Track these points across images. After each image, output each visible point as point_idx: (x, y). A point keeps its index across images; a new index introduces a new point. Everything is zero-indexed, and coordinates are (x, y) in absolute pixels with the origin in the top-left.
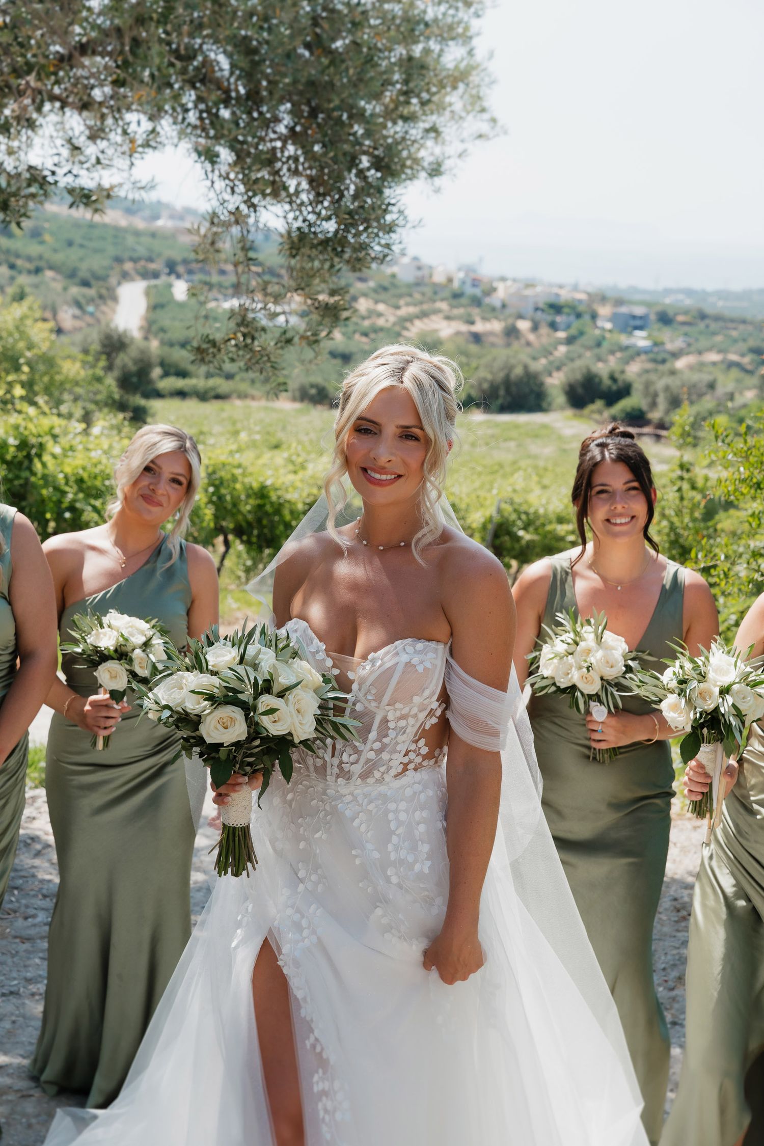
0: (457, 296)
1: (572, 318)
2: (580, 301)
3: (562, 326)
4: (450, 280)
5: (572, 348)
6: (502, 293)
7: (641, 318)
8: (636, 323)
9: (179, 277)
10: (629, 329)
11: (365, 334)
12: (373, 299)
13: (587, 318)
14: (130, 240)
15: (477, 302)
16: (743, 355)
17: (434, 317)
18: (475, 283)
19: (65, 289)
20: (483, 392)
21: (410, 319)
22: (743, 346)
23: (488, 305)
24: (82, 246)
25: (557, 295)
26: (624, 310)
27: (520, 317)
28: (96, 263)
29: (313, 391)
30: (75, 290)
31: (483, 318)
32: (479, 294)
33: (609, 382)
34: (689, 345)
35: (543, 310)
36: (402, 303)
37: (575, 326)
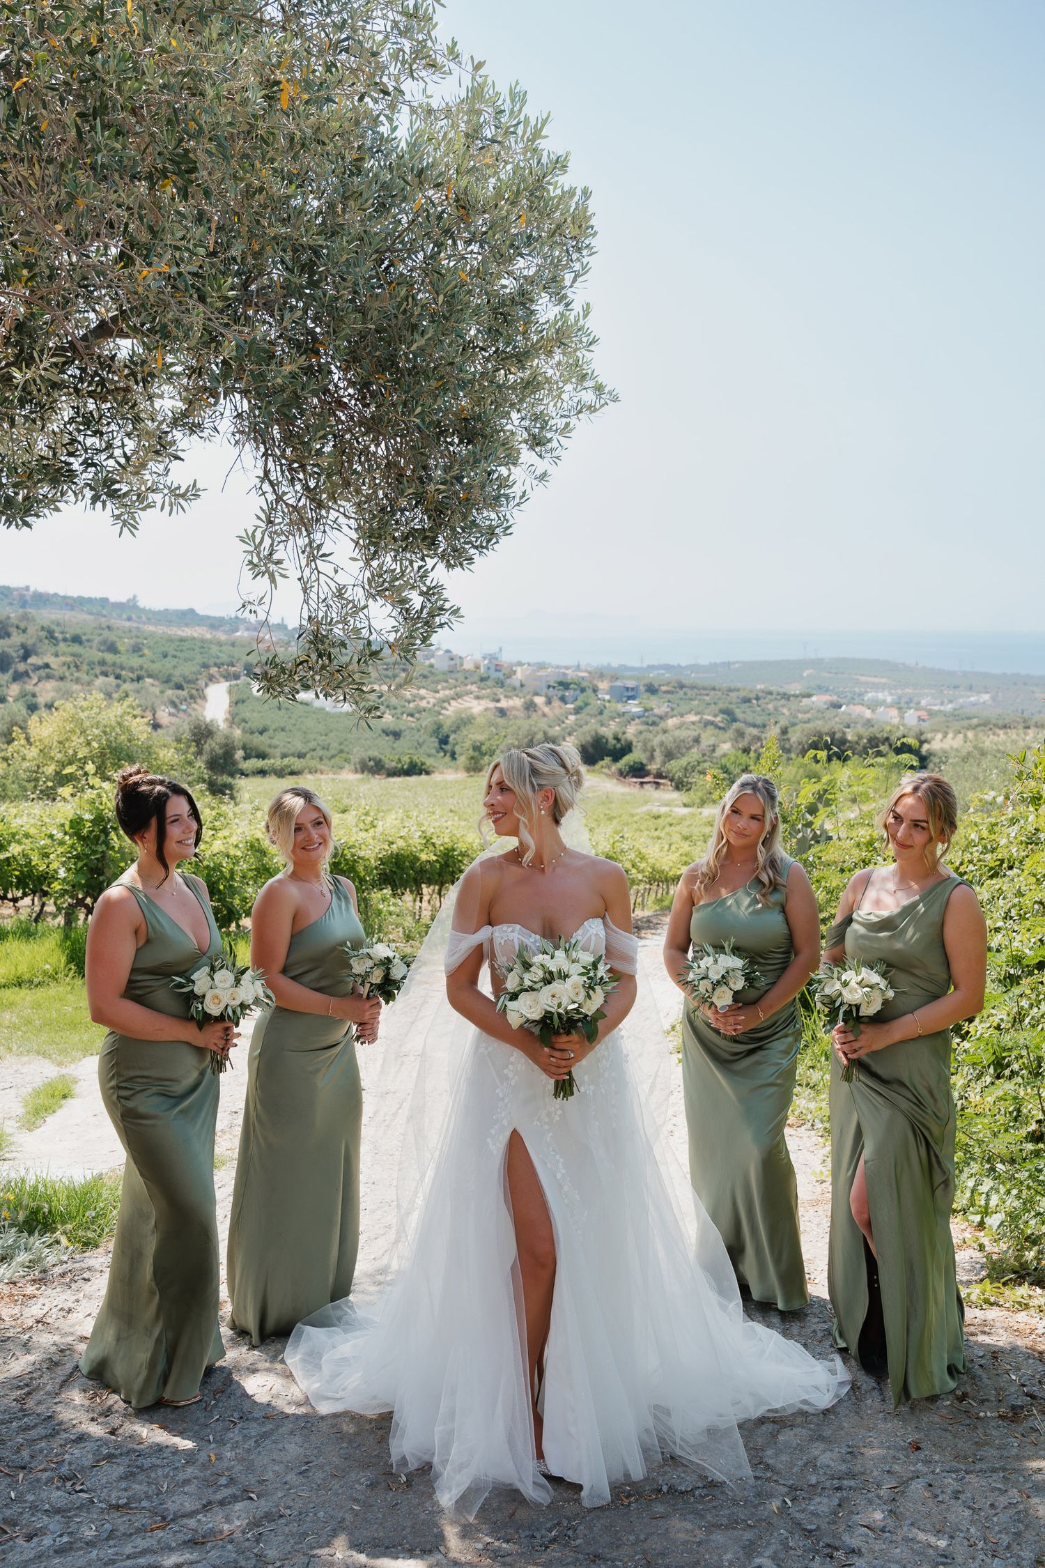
0: (483, 680)
1: (578, 692)
2: (583, 678)
3: (571, 699)
4: (478, 667)
5: (579, 716)
6: (520, 674)
7: (633, 689)
8: (629, 694)
10: (624, 699)
11: (412, 715)
12: (416, 686)
13: (589, 692)
14: (214, 649)
15: (500, 683)
16: (715, 716)
17: (465, 698)
18: (498, 668)
19: (162, 692)
21: (447, 700)
22: (716, 709)
23: (510, 686)
24: (175, 657)
25: (565, 674)
26: (619, 683)
27: (537, 694)
28: (187, 669)
29: (372, 763)
30: (170, 692)
31: (506, 697)
32: (502, 677)
33: (614, 742)
34: (673, 709)
35: (554, 687)
36: (440, 688)
37: (580, 699)
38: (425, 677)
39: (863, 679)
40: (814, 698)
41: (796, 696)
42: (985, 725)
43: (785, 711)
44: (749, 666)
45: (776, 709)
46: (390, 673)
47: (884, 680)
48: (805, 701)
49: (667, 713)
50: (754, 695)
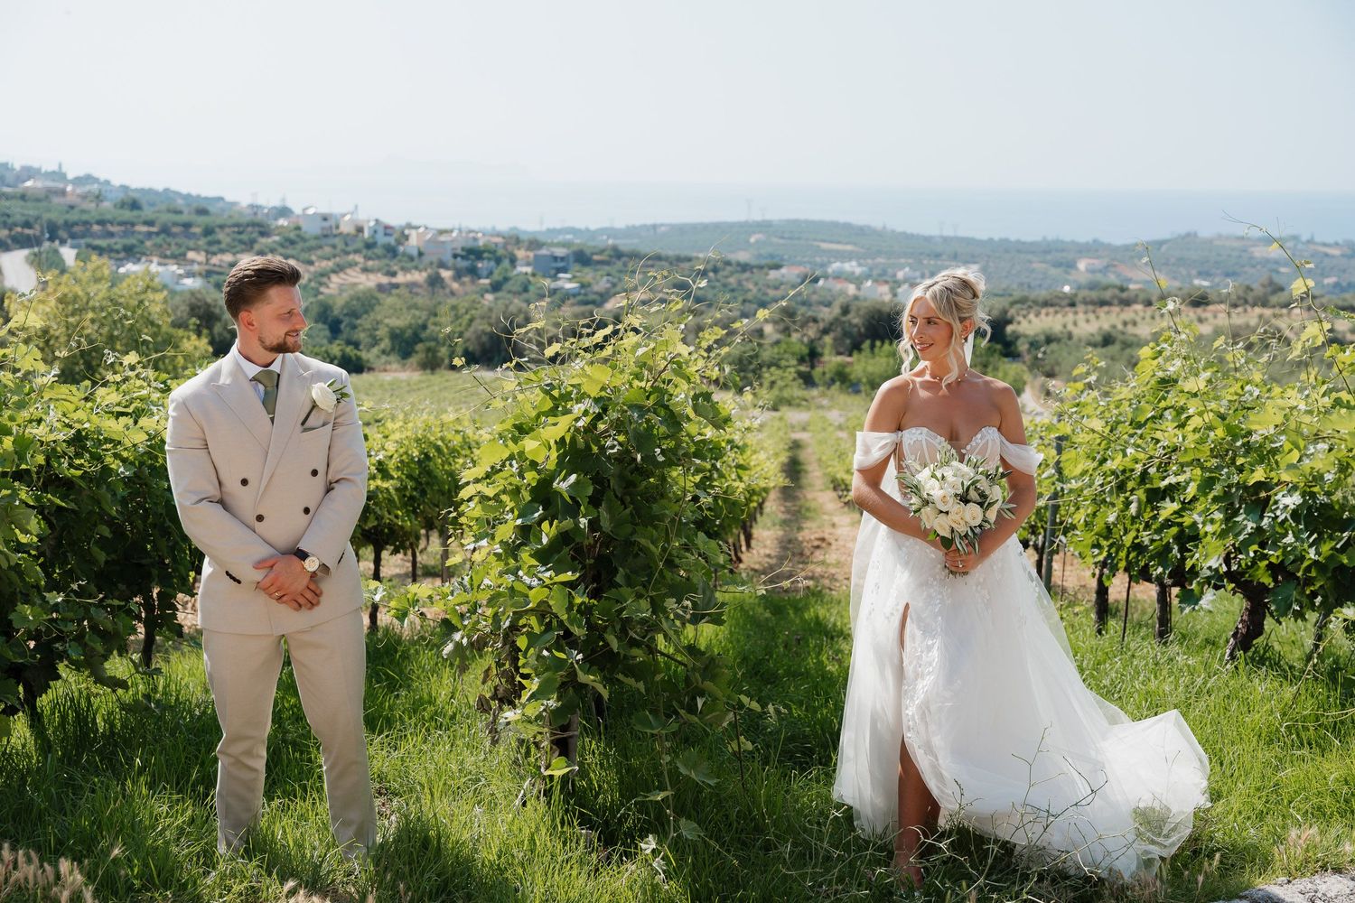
0: (370, 245)
1: (492, 263)
2: (496, 244)
3: (485, 273)
4: (360, 230)
5: (500, 294)
6: (414, 241)
7: (562, 259)
9: (63, 242)
10: (553, 272)
12: (281, 255)
13: (506, 263)
15: (392, 251)
17: (349, 271)
18: (388, 230)
21: (325, 274)
23: (404, 254)
25: (475, 239)
26: (544, 252)
27: (442, 265)
31: (403, 269)
32: (393, 243)
34: (614, 285)
35: (463, 257)
36: (314, 258)
37: (496, 272)
38: (292, 243)
39: (824, 246)
40: (783, 271)
41: (761, 267)
42: (1021, 301)
43: (750, 286)
44: (682, 230)
45: (739, 283)
46: (244, 237)
47: (849, 248)
48: (773, 274)
49: (607, 291)
50: (710, 266)
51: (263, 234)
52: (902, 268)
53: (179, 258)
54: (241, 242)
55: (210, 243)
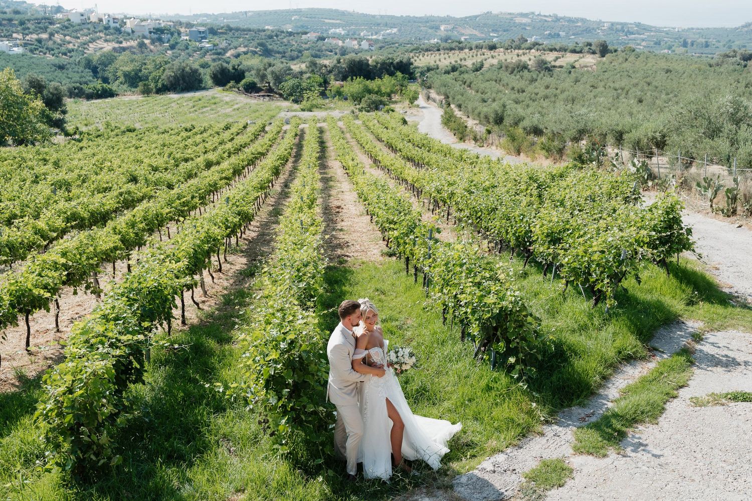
0: (107, 28)
1: (169, 36)
2: (170, 26)
3: (166, 40)
4: (101, 20)
5: (174, 51)
6: (129, 25)
7: (203, 32)
10: (199, 39)
12: (62, 34)
13: (176, 35)
15: (118, 31)
16: (256, 48)
17: (98, 41)
18: (115, 20)
20: (171, 81)
21: (86, 43)
22: (255, 43)
23: (125, 32)
25: (159, 24)
26: (194, 29)
27: (144, 37)
29: (76, 91)
31: (125, 39)
32: (118, 26)
33: (233, 71)
34: (230, 44)
35: (154, 33)
36: (79, 35)
37: (172, 40)
38: (67, 28)
39: (327, 21)
40: (308, 35)
41: (298, 34)
42: (417, 49)
43: (294, 43)
44: (259, 14)
45: (289, 42)
46: (41, 25)
47: (338, 22)
48: (304, 37)
49: (226, 47)
50: (274, 34)
51: (51, 23)
52: (362, 30)
53: (9, 37)
54: (40, 28)
55: (24, 29)
